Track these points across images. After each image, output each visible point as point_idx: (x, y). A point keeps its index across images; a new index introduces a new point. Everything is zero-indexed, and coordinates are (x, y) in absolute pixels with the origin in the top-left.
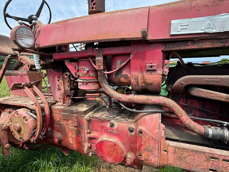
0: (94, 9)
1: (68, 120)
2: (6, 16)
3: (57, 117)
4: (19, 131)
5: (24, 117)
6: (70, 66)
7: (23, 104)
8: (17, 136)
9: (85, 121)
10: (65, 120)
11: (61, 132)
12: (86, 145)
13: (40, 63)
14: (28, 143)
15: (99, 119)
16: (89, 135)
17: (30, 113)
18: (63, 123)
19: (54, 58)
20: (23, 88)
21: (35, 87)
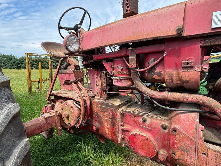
0: (128, 12)
1: (104, 112)
2: (60, 28)
3: (96, 109)
4: (68, 118)
5: (71, 107)
6: (106, 65)
7: (71, 97)
8: (66, 122)
9: (119, 114)
10: (102, 111)
11: (99, 122)
12: (120, 136)
13: (83, 63)
14: (74, 128)
15: (132, 114)
16: (122, 127)
17: (76, 104)
18: (100, 114)
19: (94, 59)
20: (71, 84)
21: (79, 83)
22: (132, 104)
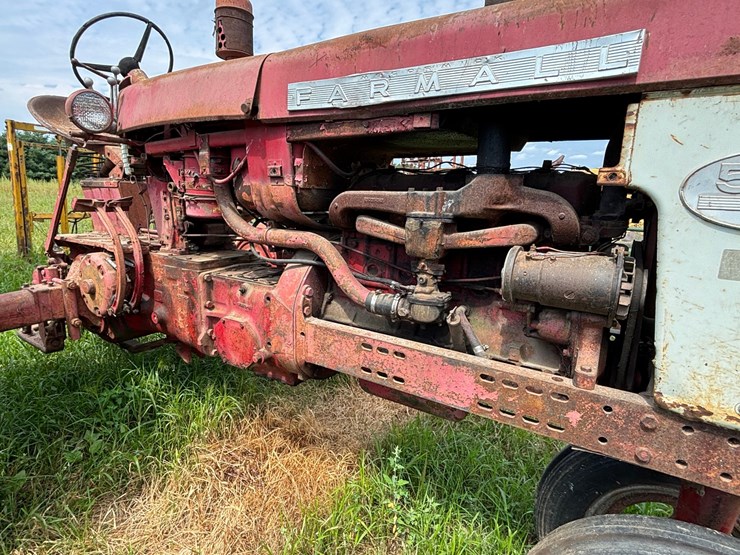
0: (223, 48)
1: (175, 280)
2: (75, 64)
3: (159, 272)
4: (92, 293)
5: (99, 267)
6: (171, 168)
7: (99, 243)
8: (91, 305)
9: (200, 282)
10: (170, 279)
11: (165, 305)
12: (204, 331)
13: (130, 162)
14: (107, 318)
15: (227, 281)
16: (208, 311)
17: (110, 261)
18: (168, 285)
19: (148, 151)
20: (94, 209)
21: (119, 209)
22: (234, 260)
